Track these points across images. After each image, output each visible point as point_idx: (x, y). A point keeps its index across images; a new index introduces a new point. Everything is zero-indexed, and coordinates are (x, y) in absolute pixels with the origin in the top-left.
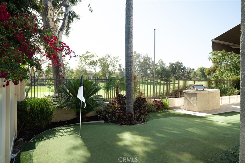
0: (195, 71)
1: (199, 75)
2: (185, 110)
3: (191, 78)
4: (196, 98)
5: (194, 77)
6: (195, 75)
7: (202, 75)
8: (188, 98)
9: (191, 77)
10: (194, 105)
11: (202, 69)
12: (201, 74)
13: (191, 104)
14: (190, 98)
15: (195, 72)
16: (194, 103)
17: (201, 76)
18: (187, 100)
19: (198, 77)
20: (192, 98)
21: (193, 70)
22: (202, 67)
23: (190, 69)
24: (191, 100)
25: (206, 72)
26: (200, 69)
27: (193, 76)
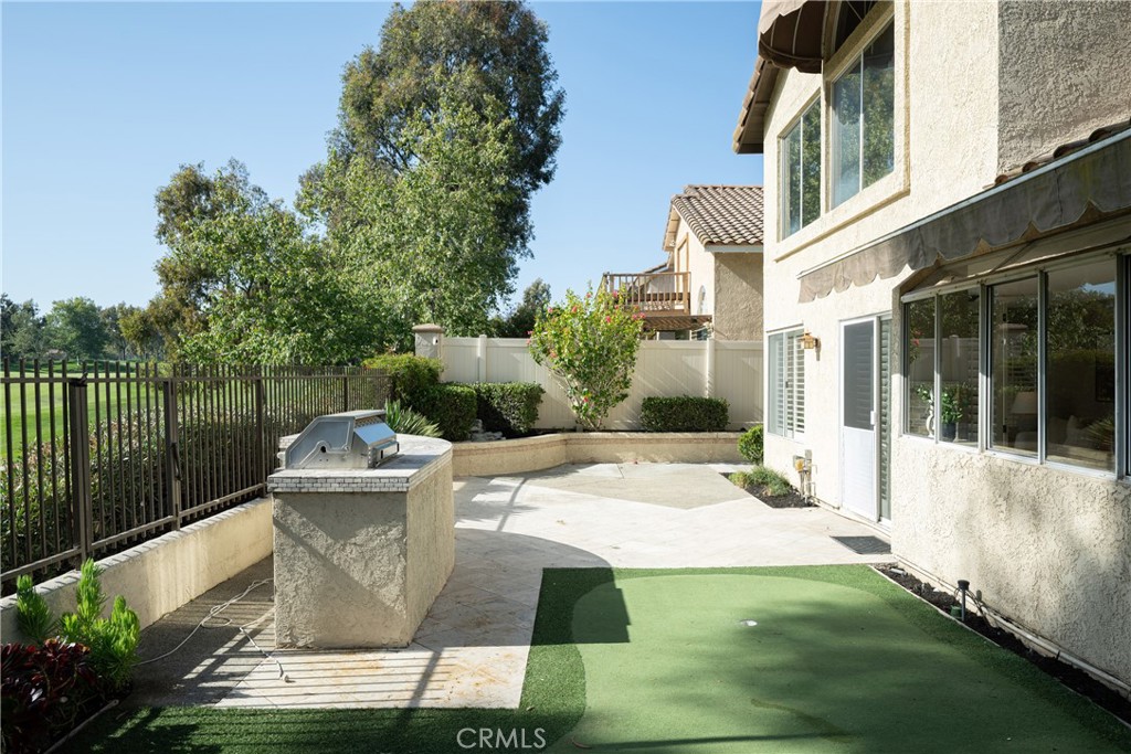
0: (39, 315)
1: (64, 339)
2: (291, 648)
3: (17, 356)
4: (394, 533)
5: (31, 350)
6: (38, 338)
7: (78, 338)
8: (321, 541)
9: (13, 348)
10: (383, 591)
11: (79, 309)
12: (74, 335)
13: (350, 584)
14: (342, 534)
15: (39, 326)
16: (377, 574)
17: (71, 344)
18: (313, 552)
19: (56, 351)
20: (359, 539)
21: (30, 310)
22: (81, 301)
23: (9, 303)
24: (352, 552)
25: (126, 327)
26: (70, 309)
27: (25, 345)
